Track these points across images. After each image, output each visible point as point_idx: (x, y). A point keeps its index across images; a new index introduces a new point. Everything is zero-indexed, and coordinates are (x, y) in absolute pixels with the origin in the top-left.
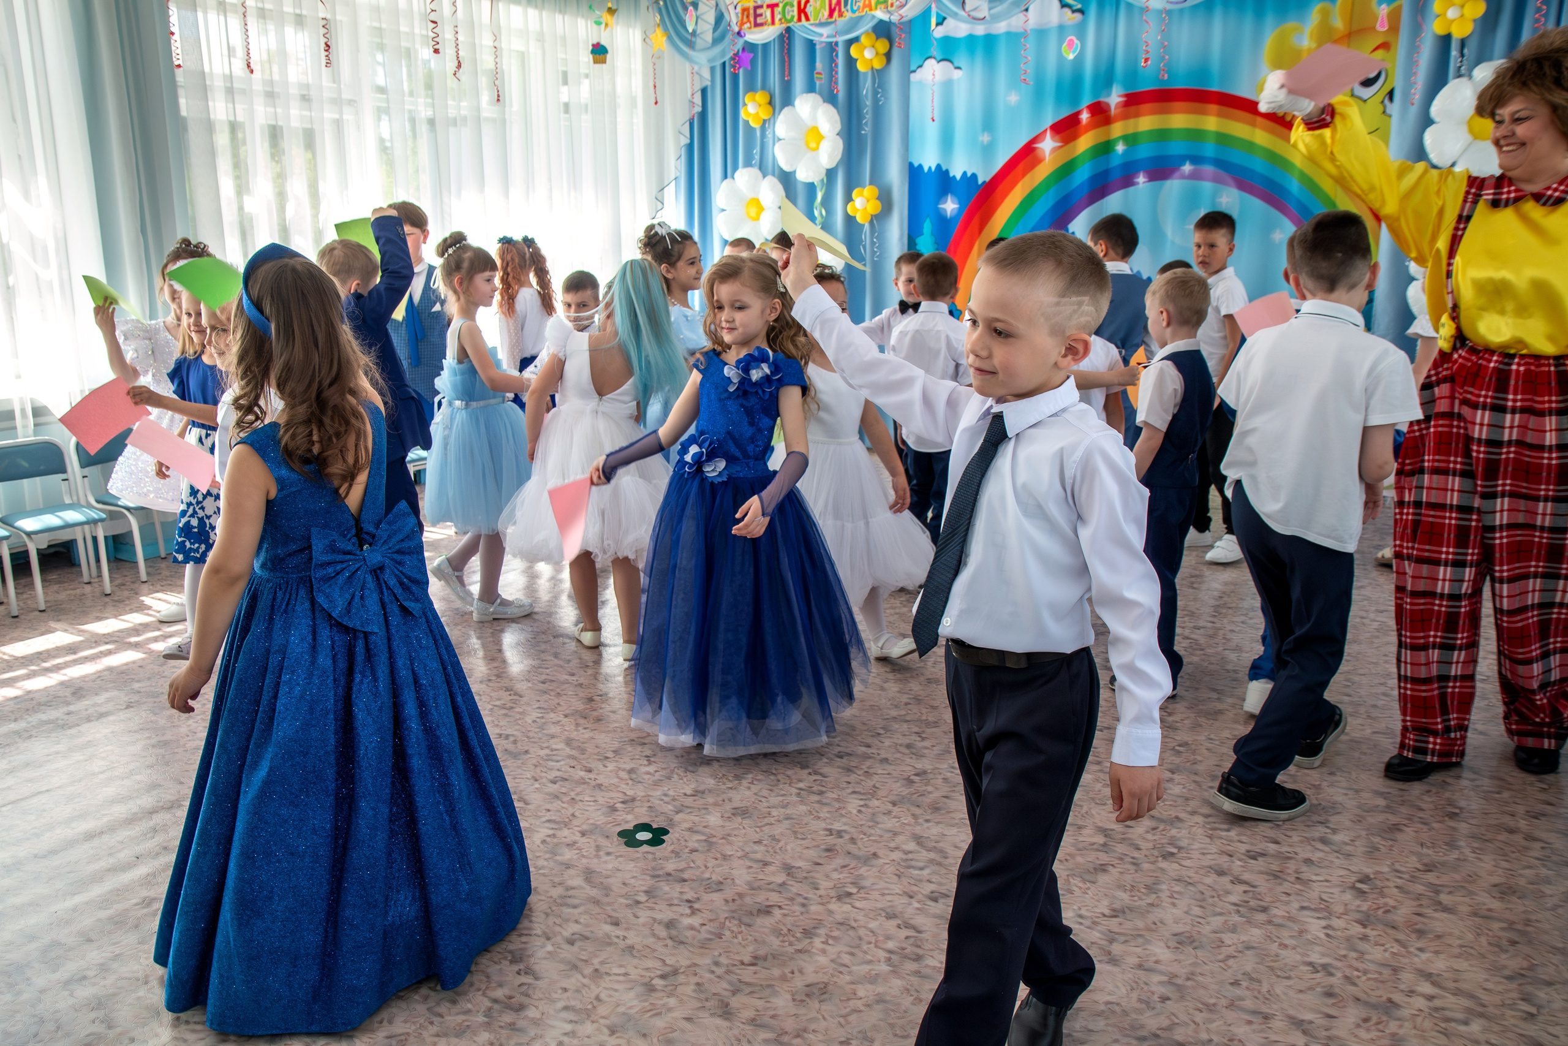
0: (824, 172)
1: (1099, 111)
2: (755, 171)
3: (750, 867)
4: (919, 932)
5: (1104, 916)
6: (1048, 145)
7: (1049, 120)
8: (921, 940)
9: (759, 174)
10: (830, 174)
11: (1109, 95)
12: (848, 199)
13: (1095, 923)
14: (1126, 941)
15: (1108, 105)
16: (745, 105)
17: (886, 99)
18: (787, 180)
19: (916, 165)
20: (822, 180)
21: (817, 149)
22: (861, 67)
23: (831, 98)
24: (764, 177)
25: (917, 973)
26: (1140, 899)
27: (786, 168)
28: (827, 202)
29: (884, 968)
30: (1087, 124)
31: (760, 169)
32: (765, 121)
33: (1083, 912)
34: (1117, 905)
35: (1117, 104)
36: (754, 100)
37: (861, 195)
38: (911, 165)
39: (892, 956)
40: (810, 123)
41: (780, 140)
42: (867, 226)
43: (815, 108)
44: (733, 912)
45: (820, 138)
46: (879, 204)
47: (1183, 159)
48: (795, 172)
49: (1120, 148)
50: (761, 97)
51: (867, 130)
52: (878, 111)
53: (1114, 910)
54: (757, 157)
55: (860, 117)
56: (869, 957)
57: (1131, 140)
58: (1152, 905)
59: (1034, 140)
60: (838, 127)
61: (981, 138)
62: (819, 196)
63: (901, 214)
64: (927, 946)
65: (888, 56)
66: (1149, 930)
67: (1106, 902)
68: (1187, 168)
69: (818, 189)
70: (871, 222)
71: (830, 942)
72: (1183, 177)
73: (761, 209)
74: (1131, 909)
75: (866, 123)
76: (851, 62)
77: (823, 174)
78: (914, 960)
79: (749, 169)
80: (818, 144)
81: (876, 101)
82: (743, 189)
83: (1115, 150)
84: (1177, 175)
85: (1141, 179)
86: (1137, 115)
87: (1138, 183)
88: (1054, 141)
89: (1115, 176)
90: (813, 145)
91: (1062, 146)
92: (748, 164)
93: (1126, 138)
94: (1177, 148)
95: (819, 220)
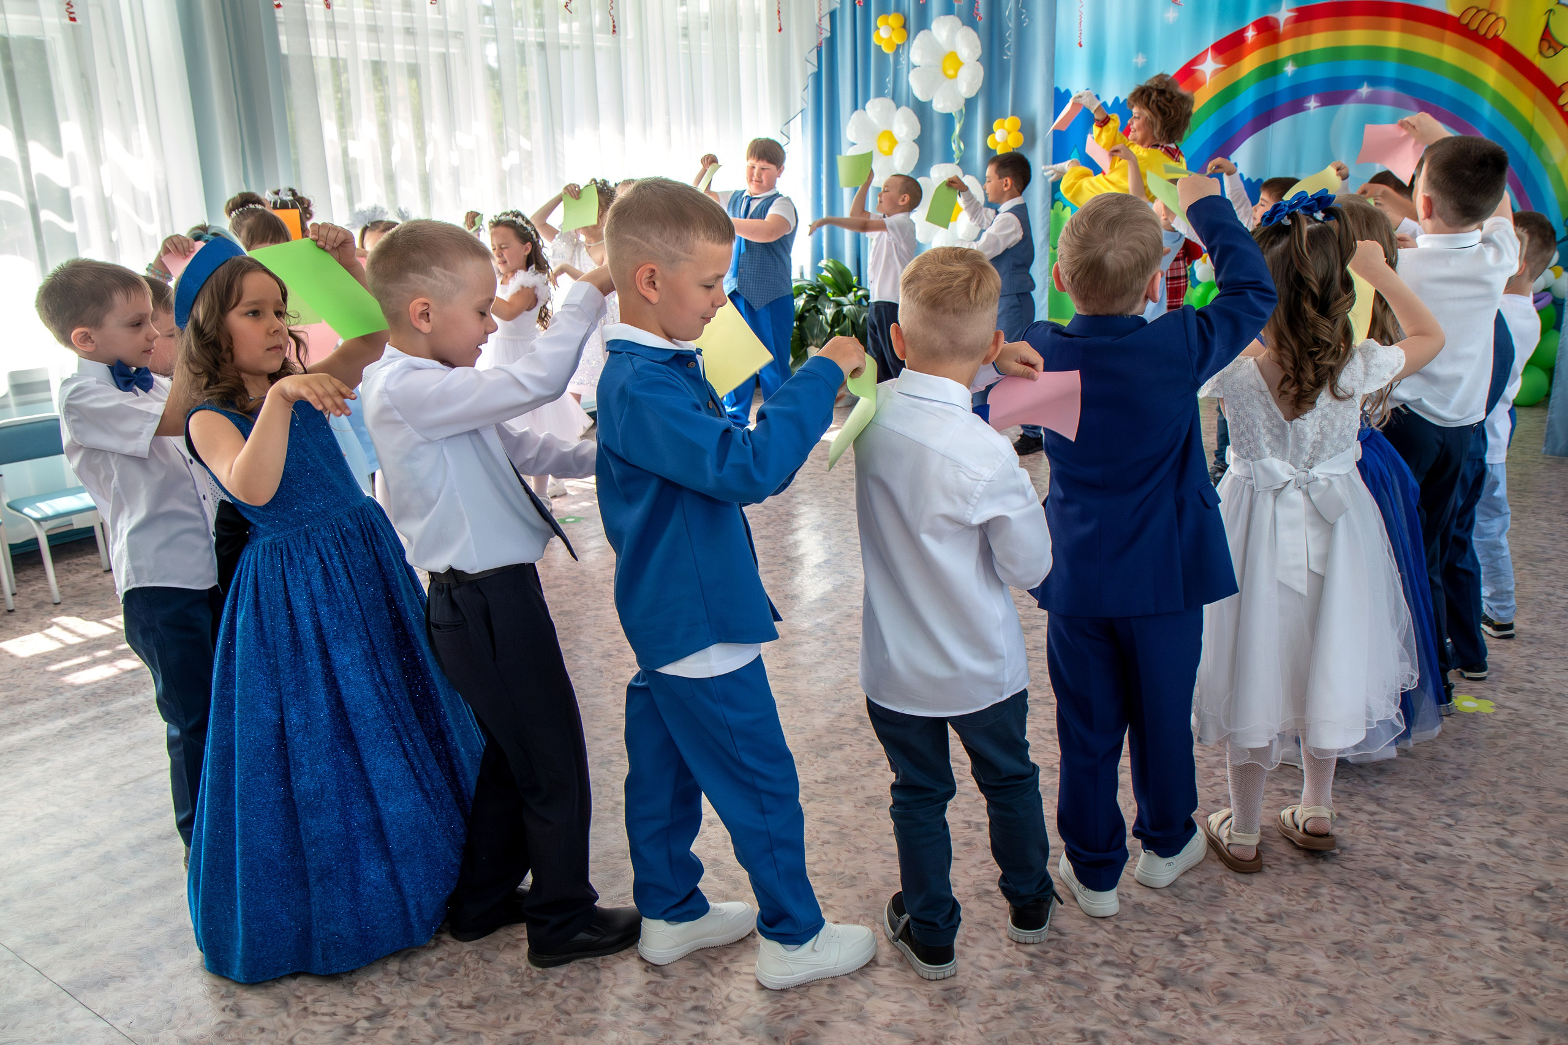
0: (963, 102)
1: (1267, 27)
2: (887, 102)
3: (885, 861)
4: (1061, 934)
5: (1260, 921)
6: (1209, 67)
7: (1211, 39)
8: (1065, 944)
9: (893, 105)
10: (970, 103)
11: (1277, 10)
12: (989, 131)
13: (1250, 929)
14: (1282, 949)
15: (1276, 21)
16: (877, 28)
17: (1031, 20)
18: (922, 110)
19: (1063, 90)
20: (961, 111)
21: (955, 76)
23: (970, 21)
24: (898, 107)
25: (1060, 979)
26: (1299, 903)
27: (921, 98)
28: (966, 135)
29: (1026, 972)
30: (1252, 43)
31: (893, 99)
32: (898, 46)
33: (1237, 916)
34: (1274, 910)
35: (1287, 21)
36: (887, 24)
37: (1003, 127)
38: (1057, 90)
39: (1035, 960)
40: (947, 48)
41: (915, 67)
43: (952, 32)
44: (867, 909)
45: (959, 64)
46: (1021, 136)
47: (1360, 80)
48: (931, 101)
49: (1289, 69)
50: (894, 20)
51: (1010, 55)
52: (1022, 33)
53: (1270, 915)
54: (890, 86)
55: (1002, 40)
56: (1010, 961)
57: (1301, 59)
58: (1311, 910)
59: (1194, 62)
60: (979, 52)
61: (1134, 61)
62: (958, 128)
63: (1047, 147)
64: (1071, 950)
66: (1308, 937)
67: (1261, 906)
69: (956, 121)
71: (969, 943)
72: (1360, 101)
73: (894, 142)
74: (1288, 915)
75: (1009, 48)
77: (961, 105)
78: (1057, 965)
79: (882, 99)
80: (957, 71)
81: (1019, 23)
82: (875, 120)
83: (1283, 72)
84: (1352, 98)
85: (1312, 104)
86: (1309, 32)
87: (1308, 108)
88: (1216, 62)
89: (1283, 100)
90: (951, 72)
91: (1224, 68)
92: (880, 94)
93: (1296, 58)
94: (1353, 68)
95: (957, 155)
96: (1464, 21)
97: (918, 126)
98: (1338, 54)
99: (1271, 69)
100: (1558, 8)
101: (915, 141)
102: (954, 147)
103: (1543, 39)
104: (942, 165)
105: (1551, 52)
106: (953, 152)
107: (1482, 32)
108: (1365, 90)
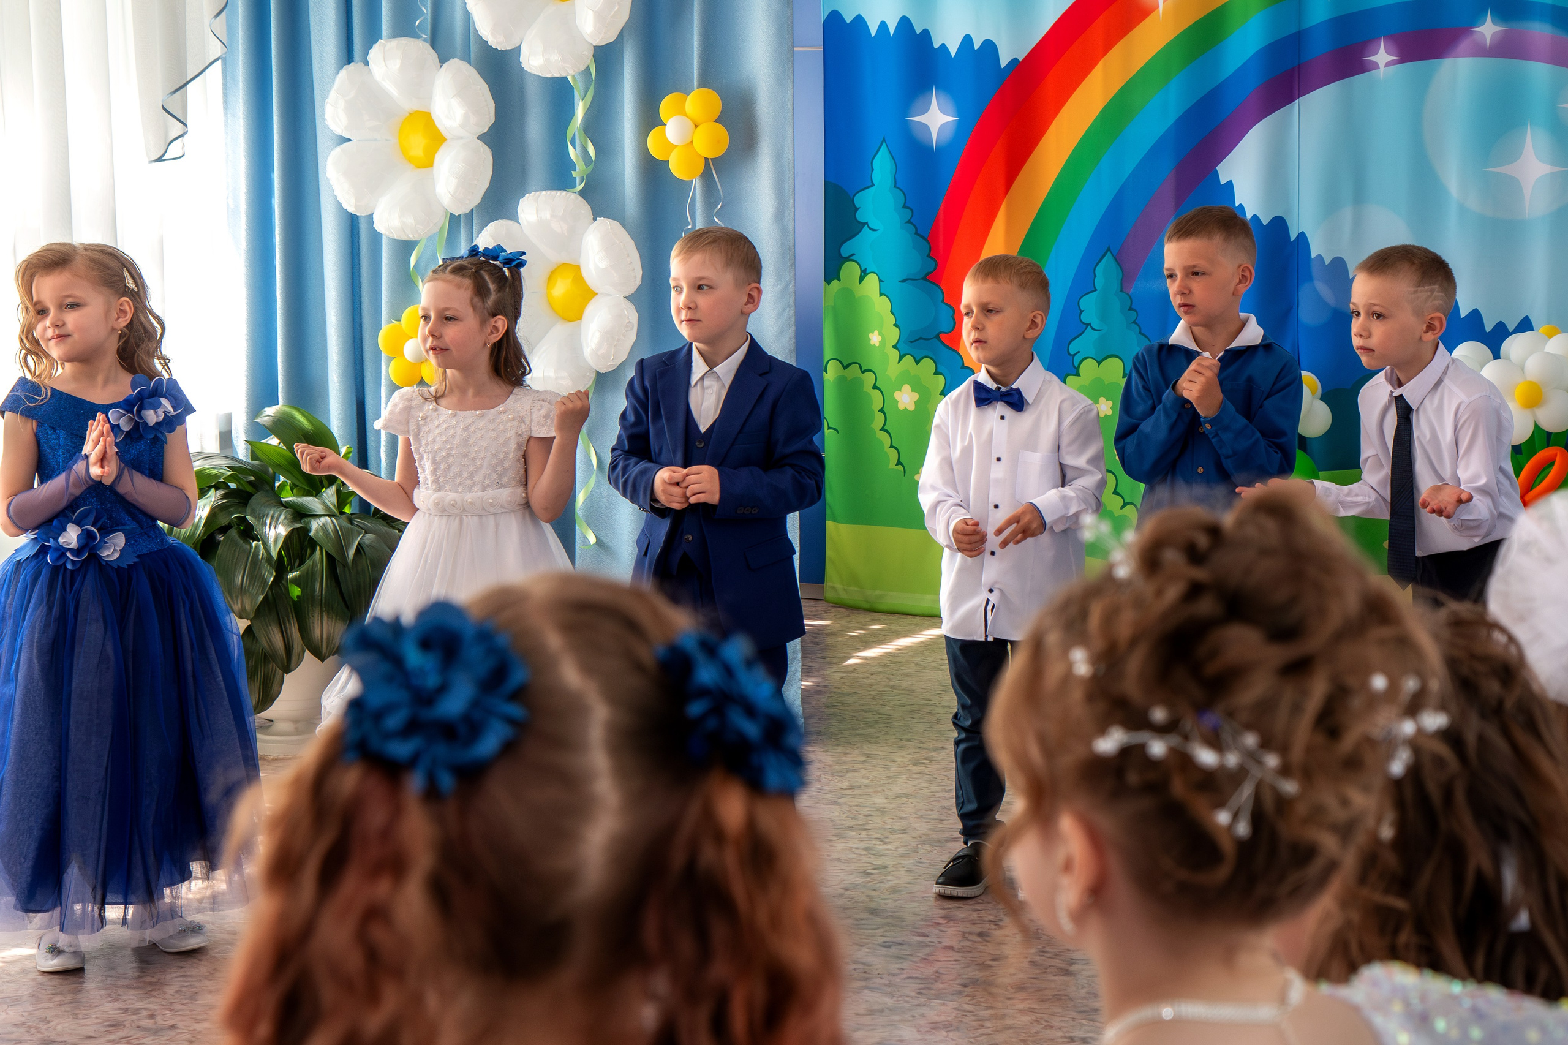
0: (590, 52)
2: (419, 48)
9: (432, 55)
10: (605, 57)
12: (650, 119)
19: (846, 17)
20: (588, 68)
24: (443, 60)
27: (496, 41)
28: (599, 126)
31: (434, 44)
37: (681, 110)
42: (697, 186)
46: (721, 130)
47: (1479, 9)
48: (518, 49)
54: (425, 10)
62: (580, 111)
63: (778, 157)
69: (577, 95)
70: (706, 175)
72: (1481, 51)
73: (437, 139)
77: (588, 60)
79: (406, 41)
82: (392, 89)
84: (1464, 44)
85: (1382, 56)
87: (1375, 66)
89: (1317, 49)
92: (404, 28)
95: (579, 172)
97: (492, 105)
101: (481, 138)
102: (572, 153)
104: (549, 192)
106: (573, 166)
108: (1488, 29)
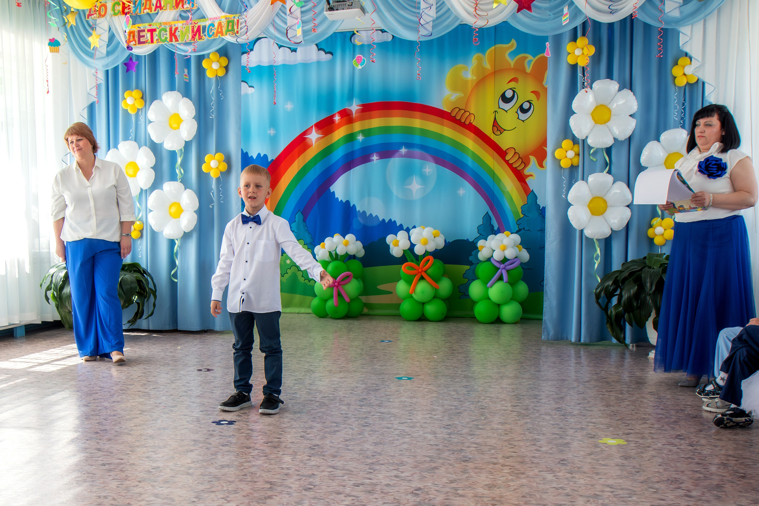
0: (182, 144)
1: (345, 114)
2: (132, 143)
6: (314, 136)
7: (315, 120)
9: (136, 145)
10: (187, 144)
11: (351, 105)
12: (201, 161)
15: (351, 111)
16: (124, 98)
17: (225, 97)
18: (155, 148)
19: (246, 152)
20: (181, 149)
21: (178, 128)
22: (209, 74)
23: (187, 94)
24: (140, 146)
27: (156, 141)
28: (185, 164)
30: (339, 123)
31: (136, 141)
32: (138, 110)
35: (356, 111)
36: (131, 96)
37: (214, 158)
38: (242, 151)
40: (173, 111)
41: (150, 122)
43: (176, 101)
45: (179, 120)
46: (226, 165)
47: (401, 145)
48: (162, 143)
49: (360, 138)
50: (136, 94)
51: (213, 116)
52: (220, 104)
54: (133, 133)
57: (366, 133)
59: (305, 133)
60: (193, 113)
62: (179, 160)
65: (227, 68)
68: (403, 150)
69: (178, 155)
72: (401, 156)
73: (137, 169)
75: (212, 112)
76: (201, 71)
77: (181, 146)
79: (128, 142)
80: (179, 125)
81: (218, 97)
82: (124, 155)
83: (356, 139)
84: (397, 154)
85: (375, 158)
86: (370, 118)
87: (373, 160)
88: (318, 134)
89: (357, 156)
90: (175, 126)
91: (323, 137)
92: (126, 138)
93: (363, 132)
94: (396, 138)
95: (179, 176)
96: (453, 115)
97: (154, 159)
98: (386, 130)
99: (350, 138)
100: (498, 110)
101: (152, 168)
102: (177, 171)
103: (493, 126)
104: (171, 182)
105: (499, 133)
106: (177, 175)
107: (463, 121)
